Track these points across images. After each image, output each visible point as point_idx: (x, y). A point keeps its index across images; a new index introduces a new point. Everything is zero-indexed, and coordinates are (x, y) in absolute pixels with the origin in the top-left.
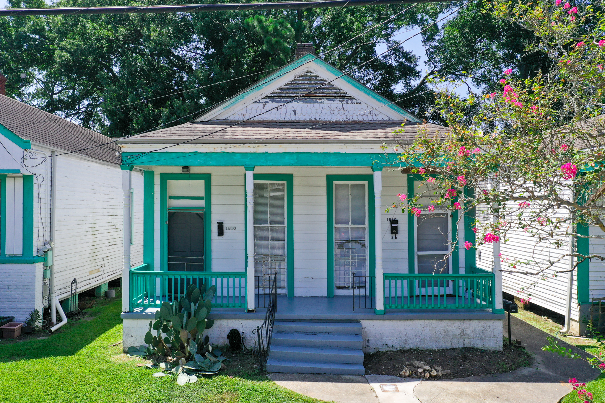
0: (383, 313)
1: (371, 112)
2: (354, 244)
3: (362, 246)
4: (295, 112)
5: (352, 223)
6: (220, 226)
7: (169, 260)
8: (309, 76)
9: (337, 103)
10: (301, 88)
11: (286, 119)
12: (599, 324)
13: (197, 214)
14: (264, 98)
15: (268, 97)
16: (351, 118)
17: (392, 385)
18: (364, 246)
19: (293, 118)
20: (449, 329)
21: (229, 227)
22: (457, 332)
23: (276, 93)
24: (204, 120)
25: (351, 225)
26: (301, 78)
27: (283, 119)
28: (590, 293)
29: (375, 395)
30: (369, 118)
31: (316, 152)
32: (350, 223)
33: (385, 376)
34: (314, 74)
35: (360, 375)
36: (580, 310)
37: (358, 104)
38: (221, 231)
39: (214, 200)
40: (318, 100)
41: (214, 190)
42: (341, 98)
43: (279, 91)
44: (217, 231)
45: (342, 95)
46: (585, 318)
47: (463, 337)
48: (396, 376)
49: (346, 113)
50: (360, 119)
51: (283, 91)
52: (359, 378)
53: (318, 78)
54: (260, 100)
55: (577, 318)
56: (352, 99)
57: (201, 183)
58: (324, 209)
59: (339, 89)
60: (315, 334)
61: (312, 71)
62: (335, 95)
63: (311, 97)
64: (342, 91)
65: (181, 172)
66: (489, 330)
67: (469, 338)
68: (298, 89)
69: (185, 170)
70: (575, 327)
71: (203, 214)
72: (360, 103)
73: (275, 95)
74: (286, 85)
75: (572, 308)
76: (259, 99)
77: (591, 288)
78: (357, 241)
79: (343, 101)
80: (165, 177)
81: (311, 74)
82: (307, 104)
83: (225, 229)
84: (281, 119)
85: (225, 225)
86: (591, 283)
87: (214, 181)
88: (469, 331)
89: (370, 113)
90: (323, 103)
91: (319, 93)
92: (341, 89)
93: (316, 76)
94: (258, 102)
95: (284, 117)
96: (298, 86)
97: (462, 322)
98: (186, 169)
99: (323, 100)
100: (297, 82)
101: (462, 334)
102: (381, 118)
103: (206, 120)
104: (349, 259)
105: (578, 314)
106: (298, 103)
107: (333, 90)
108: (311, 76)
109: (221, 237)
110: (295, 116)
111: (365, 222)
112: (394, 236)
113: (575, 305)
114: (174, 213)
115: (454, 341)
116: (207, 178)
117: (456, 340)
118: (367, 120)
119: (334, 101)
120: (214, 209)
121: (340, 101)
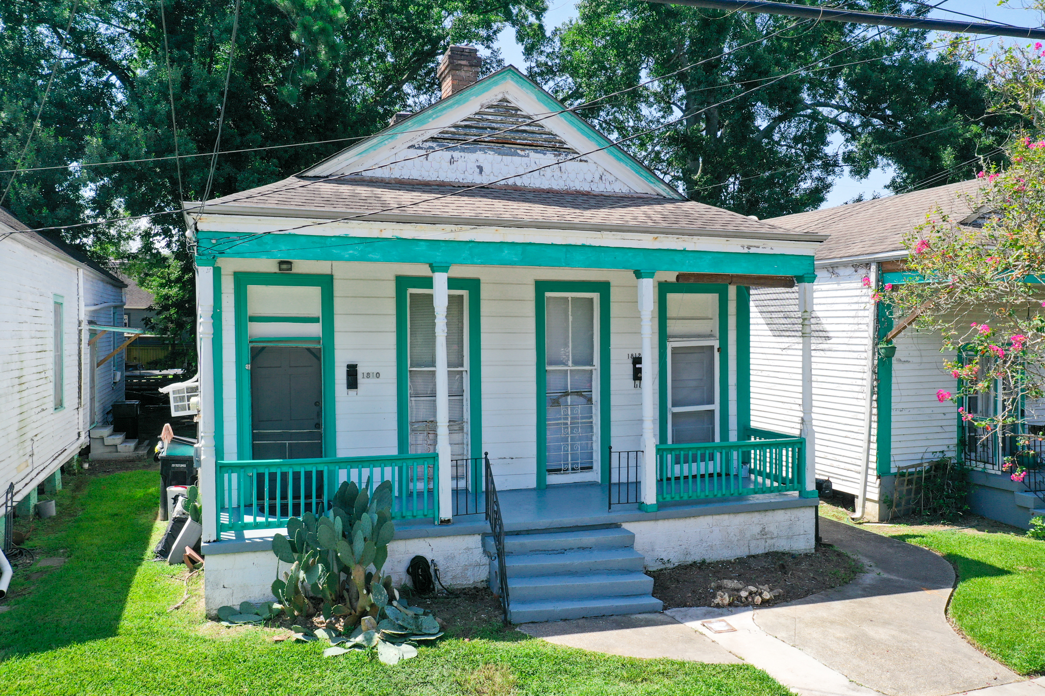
0: (655, 509)
1: (603, 177)
2: (575, 397)
3: (588, 400)
4: (481, 169)
5: (572, 363)
6: (352, 371)
7: (255, 437)
8: (505, 108)
9: (549, 158)
10: (489, 128)
11: (465, 181)
12: (903, 503)
13: (308, 349)
14: (426, 141)
15: (433, 139)
16: (572, 185)
17: (720, 621)
18: (590, 400)
19: (480, 180)
20: (746, 527)
21: (368, 374)
22: (757, 529)
23: (447, 132)
24: (321, 175)
25: (570, 367)
26: (492, 110)
27: (461, 181)
28: (892, 459)
29: (710, 641)
30: (599, 188)
31: (554, 243)
32: (570, 363)
33: (692, 608)
34: (512, 105)
35: (656, 612)
36: (880, 484)
37: (583, 163)
38: (352, 382)
39: (339, 323)
40: (519, 151)
41: (339, 305)
42: (556, 151)
43: (453, 130)
44: (345, 381)
45: (558, 145)
46: (887, 496)
47: (765, 537)
48: (709, 606)
49: (565, 176)
50: (586, 188)
51: (461, 131)
52: (659, 617)
53: (519, 113)
54: (421, 144)
55: (876, 497)
56: (573, 153)
57: (314, 292)
58: (531, 341)
59: (552, 134)
60: (563, 551)
61: (509, 98)
62: (546, 144)
63: (506, 145)
64: (557, 138)
65: (277, 270)
66: (798, 523)
67: (772, 538)
68: (486, 128)
69: (284, 266)
70: (873, 510)
71: (320, 349)
72: (586, 161)
73: (446, 135)
74: (465, 120)
75: (868, 484)
76: (417, 141)
77: (893, 452)
78: (578, 393)
79: (560, 155)
80: (242, 280)
81: (509, 105)
82: (500, 157)
83: (360, 376)
84: (457, 180)
85: (360, 370)
86: (893, 445)
87: (339, 288)
88: (772, 528)
89: (601, 178)
90: (528, 156)
91: (520, 139)
92: (556, 135)
93: (517, 110)
94: (417, 146)
95: (462, 176)
96: (485, 124)
97: (763, 514)
98: (285, 264)
99: (527, 152)
100: (484, 116)
101: (763, 533)
102: (618, 188)
103: (325, 174)
104: (567, 424)
105: (877, 491)
106: (486, 153)
107: (544, 136)
108: (508, 109)
109: (352, 392)
110: (480, 176)
111: (592, 360)
112: (637, 382)
113: (873, 478)
114: (263, 348)
115: (753, 544)
116: (326, 282)
117: (755, 542)
118: (597, 190)
119: (545, 154)
120: (340, 340)
121: (555, 155)
